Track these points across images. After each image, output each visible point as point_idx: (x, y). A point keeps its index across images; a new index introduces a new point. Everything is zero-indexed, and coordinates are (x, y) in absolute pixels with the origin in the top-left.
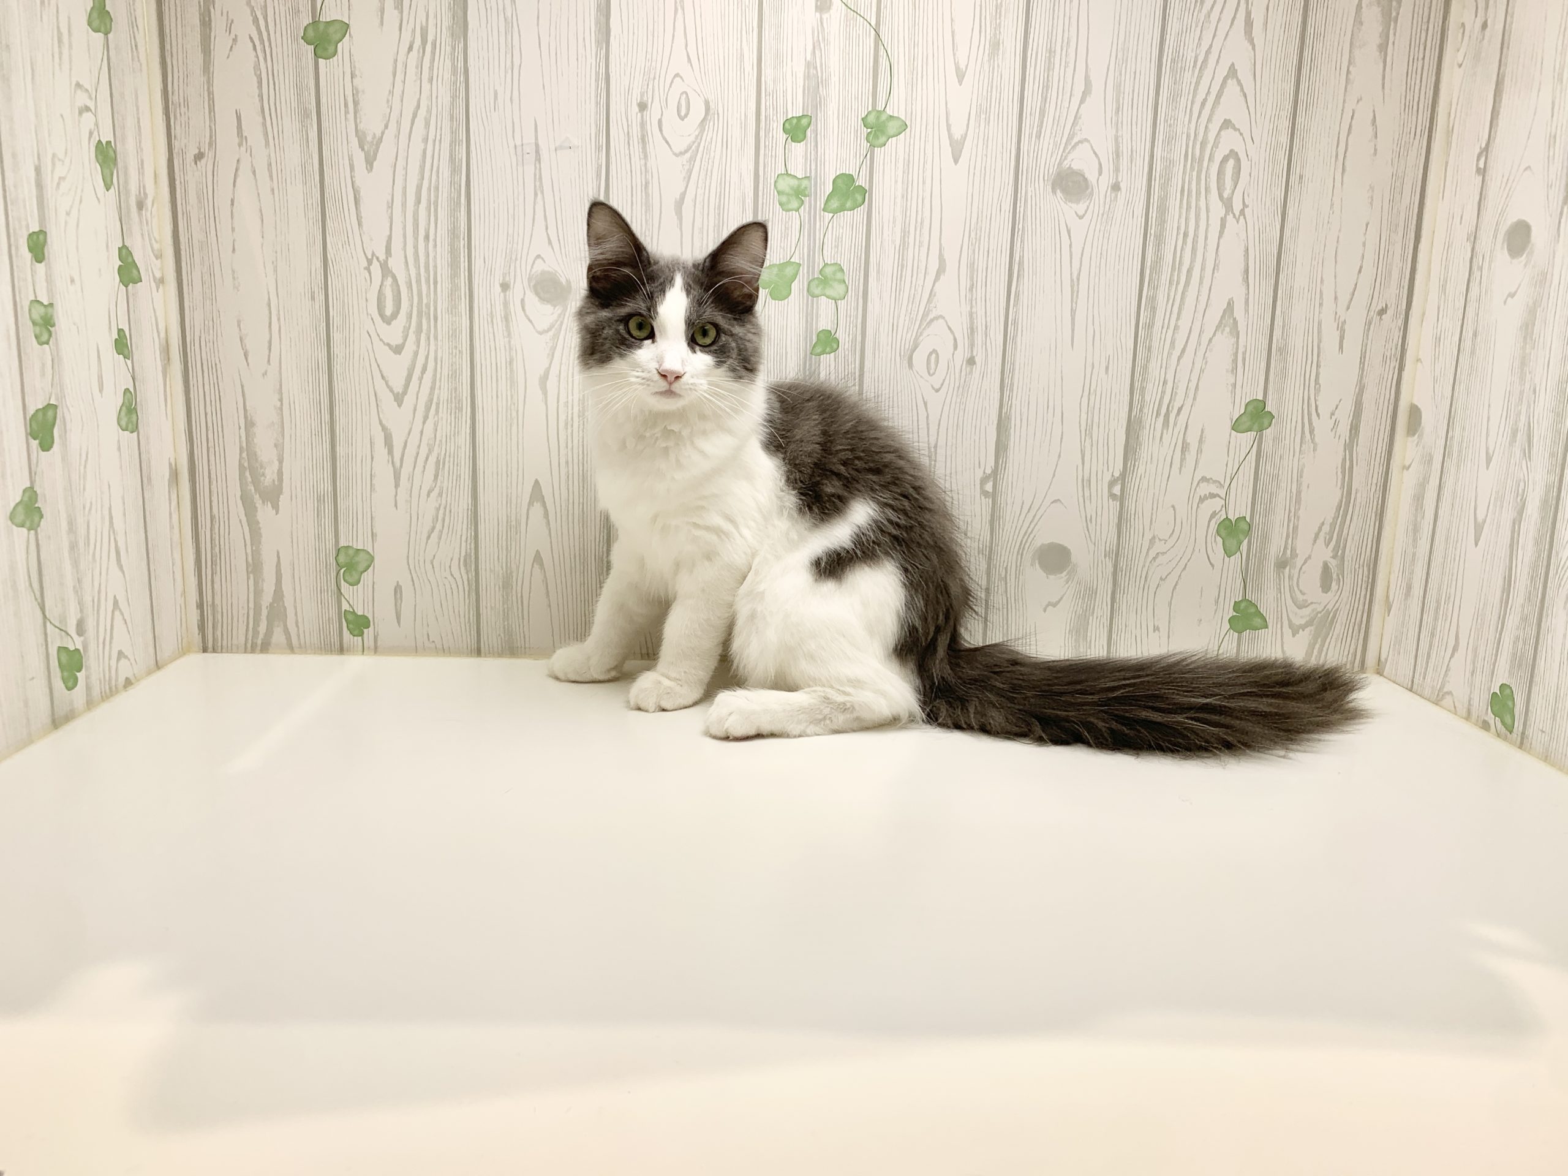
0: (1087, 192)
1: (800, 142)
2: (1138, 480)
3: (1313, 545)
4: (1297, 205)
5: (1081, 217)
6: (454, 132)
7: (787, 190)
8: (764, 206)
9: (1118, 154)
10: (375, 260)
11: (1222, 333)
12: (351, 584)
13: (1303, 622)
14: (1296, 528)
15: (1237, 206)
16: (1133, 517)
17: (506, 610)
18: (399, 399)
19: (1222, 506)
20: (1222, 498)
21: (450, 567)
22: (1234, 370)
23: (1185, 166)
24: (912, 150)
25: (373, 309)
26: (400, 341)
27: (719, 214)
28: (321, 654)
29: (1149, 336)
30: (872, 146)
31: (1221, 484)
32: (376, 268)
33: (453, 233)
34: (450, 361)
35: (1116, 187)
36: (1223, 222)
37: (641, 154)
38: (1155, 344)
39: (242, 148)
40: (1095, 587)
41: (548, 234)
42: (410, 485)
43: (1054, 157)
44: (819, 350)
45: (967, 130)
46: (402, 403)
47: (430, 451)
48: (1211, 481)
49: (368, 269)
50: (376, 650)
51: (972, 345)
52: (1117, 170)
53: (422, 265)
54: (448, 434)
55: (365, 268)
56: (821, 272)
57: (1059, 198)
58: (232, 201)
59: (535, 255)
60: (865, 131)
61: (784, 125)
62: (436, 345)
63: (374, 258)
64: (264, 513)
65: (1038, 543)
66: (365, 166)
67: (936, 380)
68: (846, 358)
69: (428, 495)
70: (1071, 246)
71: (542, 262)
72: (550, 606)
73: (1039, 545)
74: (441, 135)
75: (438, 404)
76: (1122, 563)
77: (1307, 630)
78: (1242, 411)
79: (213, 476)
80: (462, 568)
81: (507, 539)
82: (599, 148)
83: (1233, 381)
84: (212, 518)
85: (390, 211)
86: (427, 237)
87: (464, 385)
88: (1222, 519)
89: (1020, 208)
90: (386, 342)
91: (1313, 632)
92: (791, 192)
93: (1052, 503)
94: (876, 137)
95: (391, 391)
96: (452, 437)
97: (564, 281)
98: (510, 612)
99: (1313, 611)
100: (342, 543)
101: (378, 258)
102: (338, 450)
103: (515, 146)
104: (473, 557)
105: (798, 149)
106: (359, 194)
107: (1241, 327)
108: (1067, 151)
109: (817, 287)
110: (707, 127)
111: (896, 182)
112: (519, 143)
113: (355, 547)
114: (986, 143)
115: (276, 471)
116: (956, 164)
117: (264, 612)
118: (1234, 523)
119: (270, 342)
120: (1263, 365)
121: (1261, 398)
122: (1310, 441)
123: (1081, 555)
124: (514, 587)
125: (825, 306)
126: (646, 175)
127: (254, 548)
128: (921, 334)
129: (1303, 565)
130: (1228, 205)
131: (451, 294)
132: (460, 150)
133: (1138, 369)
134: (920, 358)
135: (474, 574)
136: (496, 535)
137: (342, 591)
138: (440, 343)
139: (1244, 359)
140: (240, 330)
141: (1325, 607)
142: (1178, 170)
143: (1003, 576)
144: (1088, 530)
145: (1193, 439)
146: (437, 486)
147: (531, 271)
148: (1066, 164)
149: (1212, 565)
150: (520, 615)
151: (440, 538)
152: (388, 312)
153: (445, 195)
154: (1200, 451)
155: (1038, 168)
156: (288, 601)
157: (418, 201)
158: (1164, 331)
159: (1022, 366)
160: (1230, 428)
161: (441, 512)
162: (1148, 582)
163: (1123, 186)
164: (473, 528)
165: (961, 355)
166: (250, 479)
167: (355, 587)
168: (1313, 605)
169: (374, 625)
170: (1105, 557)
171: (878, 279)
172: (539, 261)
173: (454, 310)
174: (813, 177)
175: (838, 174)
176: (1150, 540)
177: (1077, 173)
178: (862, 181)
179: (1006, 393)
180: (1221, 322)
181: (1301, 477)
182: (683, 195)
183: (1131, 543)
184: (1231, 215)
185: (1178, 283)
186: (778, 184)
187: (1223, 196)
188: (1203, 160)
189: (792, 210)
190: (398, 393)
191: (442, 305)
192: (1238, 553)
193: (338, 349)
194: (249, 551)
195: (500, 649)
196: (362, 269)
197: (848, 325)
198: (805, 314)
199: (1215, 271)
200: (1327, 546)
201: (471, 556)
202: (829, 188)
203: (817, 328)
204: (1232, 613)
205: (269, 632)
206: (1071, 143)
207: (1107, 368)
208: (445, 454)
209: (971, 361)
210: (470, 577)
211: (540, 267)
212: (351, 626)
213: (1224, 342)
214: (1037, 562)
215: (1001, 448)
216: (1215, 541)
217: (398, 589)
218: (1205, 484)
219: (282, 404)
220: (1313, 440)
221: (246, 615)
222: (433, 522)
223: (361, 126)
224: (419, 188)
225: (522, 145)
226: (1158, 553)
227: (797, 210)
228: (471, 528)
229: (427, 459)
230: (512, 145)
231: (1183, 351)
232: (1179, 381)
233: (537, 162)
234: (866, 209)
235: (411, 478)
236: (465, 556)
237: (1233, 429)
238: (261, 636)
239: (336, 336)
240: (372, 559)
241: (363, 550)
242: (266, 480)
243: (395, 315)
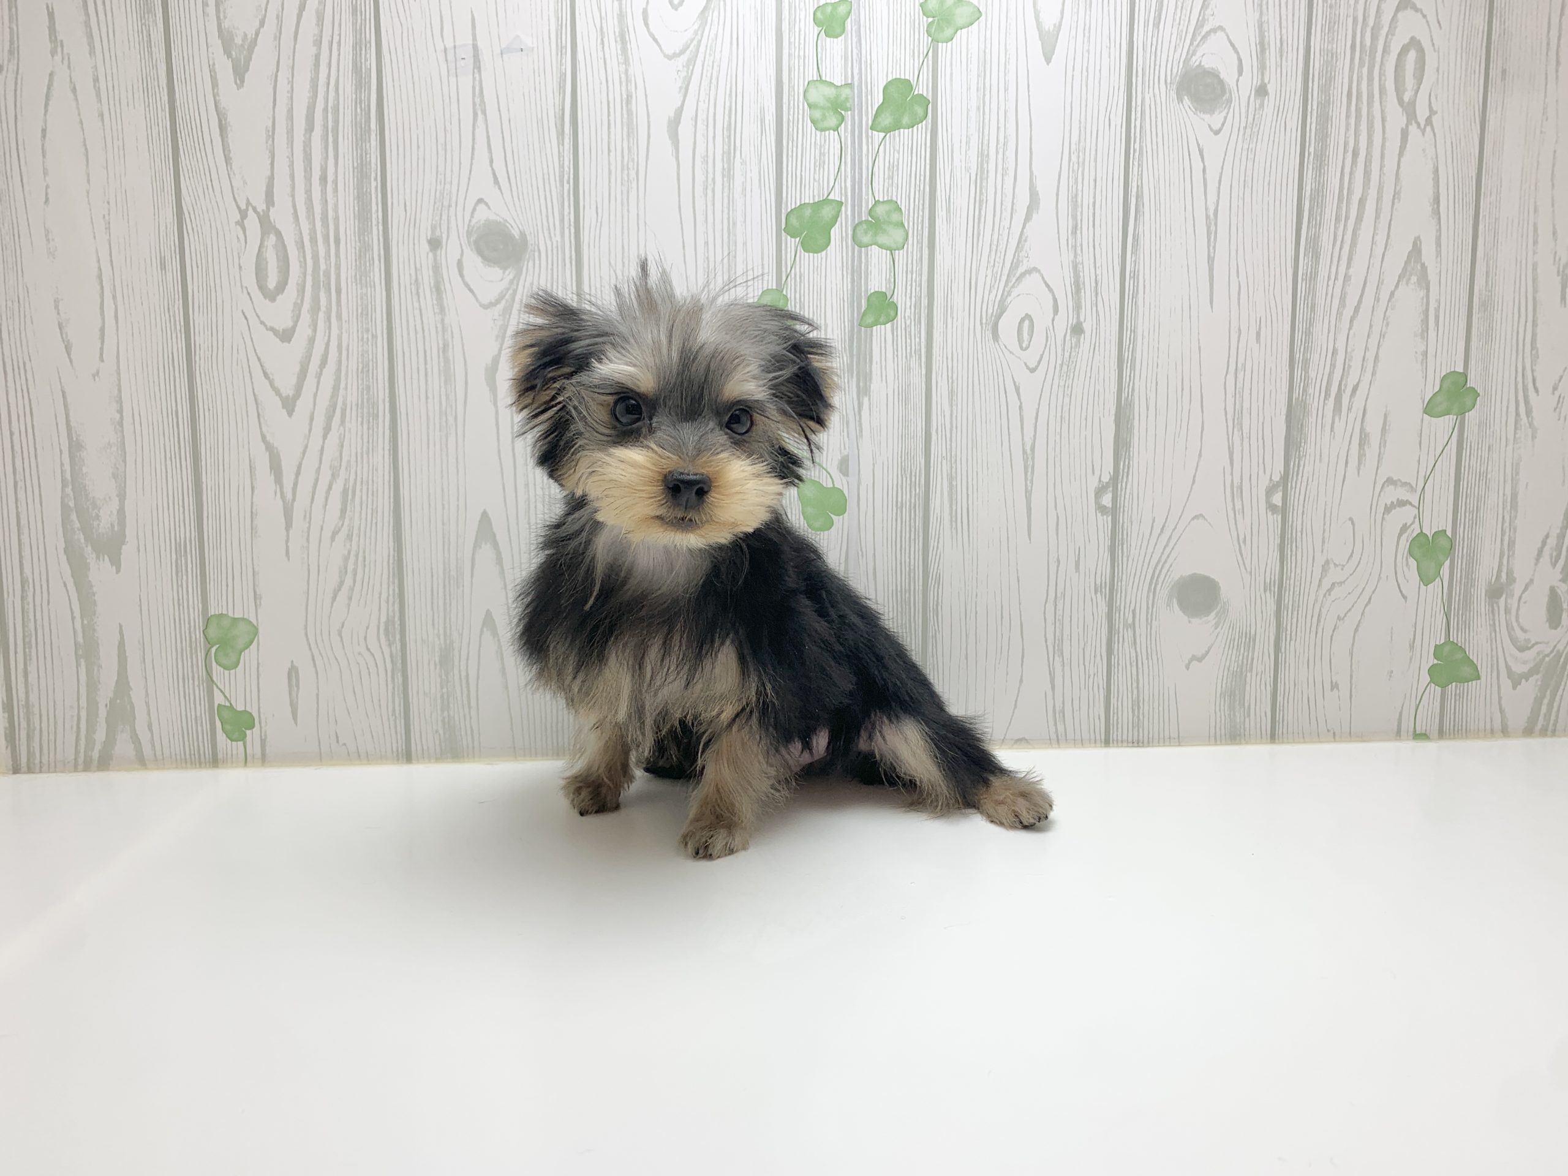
0: (1224, 98)
1: (837, 37)
2: (1304, 484)
3: (1536, 564)
4: (1499, 109)
5: (1217, 133)
6: (358, 31)
7: (822, 102)
8: (791, 124)
9: (1262, 47)
10: (250, 212)
11: (1407, 284)
12: (225, 668)
13: (1525, 669)
14: (1512, 543)
15: (1422, 113)
16: (1299, 534)
17: (445, 696)
18: (289, 405)
19: (1415, 518)
20: (1414, 506)
21: (365, 638)
22: (1424, 333)
23: (1352, 59)
24: (988, 46)
25: (251, 281)
26: (290, 324)
27: (729, 137)
28: (186, 768)
29: (1312, 290)
30: (935, 41)
31: (1412, 487)
32: (252, 222)
33: (362, 172)
34: (360, 349)
35: (1262, 91)
36: (1405, 134)
37: (620, 57)
38: (1320, 301)
39: (55, 58)
40: (1253, 632)
41: (493, 169)
42: (307, 525)
43: (1179, 51)
44: (870, 319)
45: (1062, 18)
46: (293, 410)
47: (334, 476)
48: (1399, 483)
49: (241, 224)
50: (264, 759)
51: (1078, 307)
52: (1262, 67)
53: (318, 217)
54: (359, 451)
55: (237, 223)
56: (870, 212)
57: (1187, 108)
58: (44, 131)
59: (475, 201)
60: (925, 21)
61: (814, 14)
62: (340, 328)
63: (250, 208)
64: (100, 572)
65: (1176, 575)
66: (233, 80)
67: (1032, 359)
68: (908, 330)
69: (333, 539)
70: (1204, 171)
71: (486, 208)
72: (506, 687)
73: (1176, 578)
74: (340, 35)
75: (344, 411)
76: (1287, 599)
77: (1532, 680)
78: (1437, 388)
79: (24, 522)
80: (382, 636)
81: (445, 596)
82: (561, 49)
83: (1424, 348)
84: (24, 582)
85: (270, 142)
86: (324, 179)
87: (380, 385)
88: (1415, 535)
89: (1136, 123)
90: (269, 324)
91: (1539, 683)
92: (829, 105)
93: (1193, 519)
94: (940, 29)
95: (278, 392)
96: (365, 456)
97: (516, 233)
98: (451, 699)
99: (1538, 653)
100: (212, 611)
101: (255, 209)
102: (204, 480)
103: (445, 49)
104: (397, 625)
105: (835, 47)
106: (226, 120)
107: (1432, 277)
108: (1195, 43)
109: (866, 233)
110: (709, 19)
111: (968, 89)
112: (450, 44)
113: (231, 614)
114: (1087, 34)
115: (115, 513)
116: (1048, 64)
117: (103, 713)
118: (1431, 538)
119: (102, 330)
120: (1463, 324)
121: (1461, 370)
122: (1527, 425)
123: (1232, 590)
124: (456, 663)
125: (877, 257)
126: (627, 85)
127: (86, 622)
128: (1009, 294)
129: (1524, 592)
130: (1409, 109)
131: (360, 256)
132: (368, 56)
133: (1298, 336)
134: (1008, 326)
135: (399, 647)
136: (429, 589)
137: (215, 679)
138: (345, 326)
139: (1437, 318)
140: (58, 314)
141: (1555, 646)
142: (1343, 64)
143: (1130, 621)
144: (1242, 556)
145: (1373, 428)
146: (346, 524)
147: (470, 221)
148: (1195, 61)
149: (1405, 597)
150: (465, 702)
151: (350, 598)
152: (272, 283)
153: (348, 118)
154: (1383, 443)
155: (1157, 67)
156: (137, 696)
157: (310, 128)
158: (1331, 283)
159: (1146, 333)
160: (1422, 411)
161: (352, 559)
162: (1322, 623)
163: (1271, 88)
164: (396, 581)
165: (1063, 323)
166: (77, 525)
167: (233, 672)
168: (1539, 645)
169: (260, 723)
170: (1265, 591)
171: (948, 220)
172: (482, 206)
173: (363, 278)
174: (856, 84)
175: (890, 79)
176: (1323, 566)
177: (1209, 73)
178: (923, 88)
179: (1126, 372)
180: (1405, 269)
181: (1517, 474)
182: (679, 112)
183: (1299, 571)
184: (1415, 125)
185: (1347, 218)
186: (807, 94)
187: (1403, 100)
188: (1376, 52)
189: (829, 129)
190: (288, 397)
191: (347, 272)
192: (1438, 580)
193: (200, 339)
194: (78, 626)
195: (438, 750)
196: (232, 225)
197: (909, 283)
198: (849, 271)
199: (1396, 201)
200: (1554, 565)
201: (394, 623)
202: (879, 99)
203: (866, 290)
204: (1433, 661)
205: (110, 741)
206: (1201, 34)
207: (1258, 334)
208: (356, 480)
209: (1077, 330)
210: (393, 649)
211: (482, 215)
212: (228, 727)
213: (1410, 296)
214: (1175, 601)
215: (1122, 445)
216: (1407, 564)
217: (293, 673)
218: (1392, 487)
219: (122, 417)
220: (1531, 425)
221: (75, 719)
222: (340, 577)
223: (226, 24)
224: (311, 109)
225: (455, 47)
226: (1333, 584)
227: (836, 129)
228: (394, 583)
229: (330, 488)
230: (440, 47)
231: (1357, 309)
232: (1353, 350)
233: (476, 71)
234: (930, 126)
235: (308, 516)
236: (387, 623)
237: (1425, 412)
238: (98, 747)
239: (198, 320)
240: (255, 631)
241: (243, 619)
242: (102, 525)
243: (281, 287)
